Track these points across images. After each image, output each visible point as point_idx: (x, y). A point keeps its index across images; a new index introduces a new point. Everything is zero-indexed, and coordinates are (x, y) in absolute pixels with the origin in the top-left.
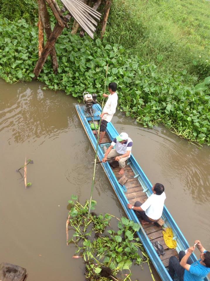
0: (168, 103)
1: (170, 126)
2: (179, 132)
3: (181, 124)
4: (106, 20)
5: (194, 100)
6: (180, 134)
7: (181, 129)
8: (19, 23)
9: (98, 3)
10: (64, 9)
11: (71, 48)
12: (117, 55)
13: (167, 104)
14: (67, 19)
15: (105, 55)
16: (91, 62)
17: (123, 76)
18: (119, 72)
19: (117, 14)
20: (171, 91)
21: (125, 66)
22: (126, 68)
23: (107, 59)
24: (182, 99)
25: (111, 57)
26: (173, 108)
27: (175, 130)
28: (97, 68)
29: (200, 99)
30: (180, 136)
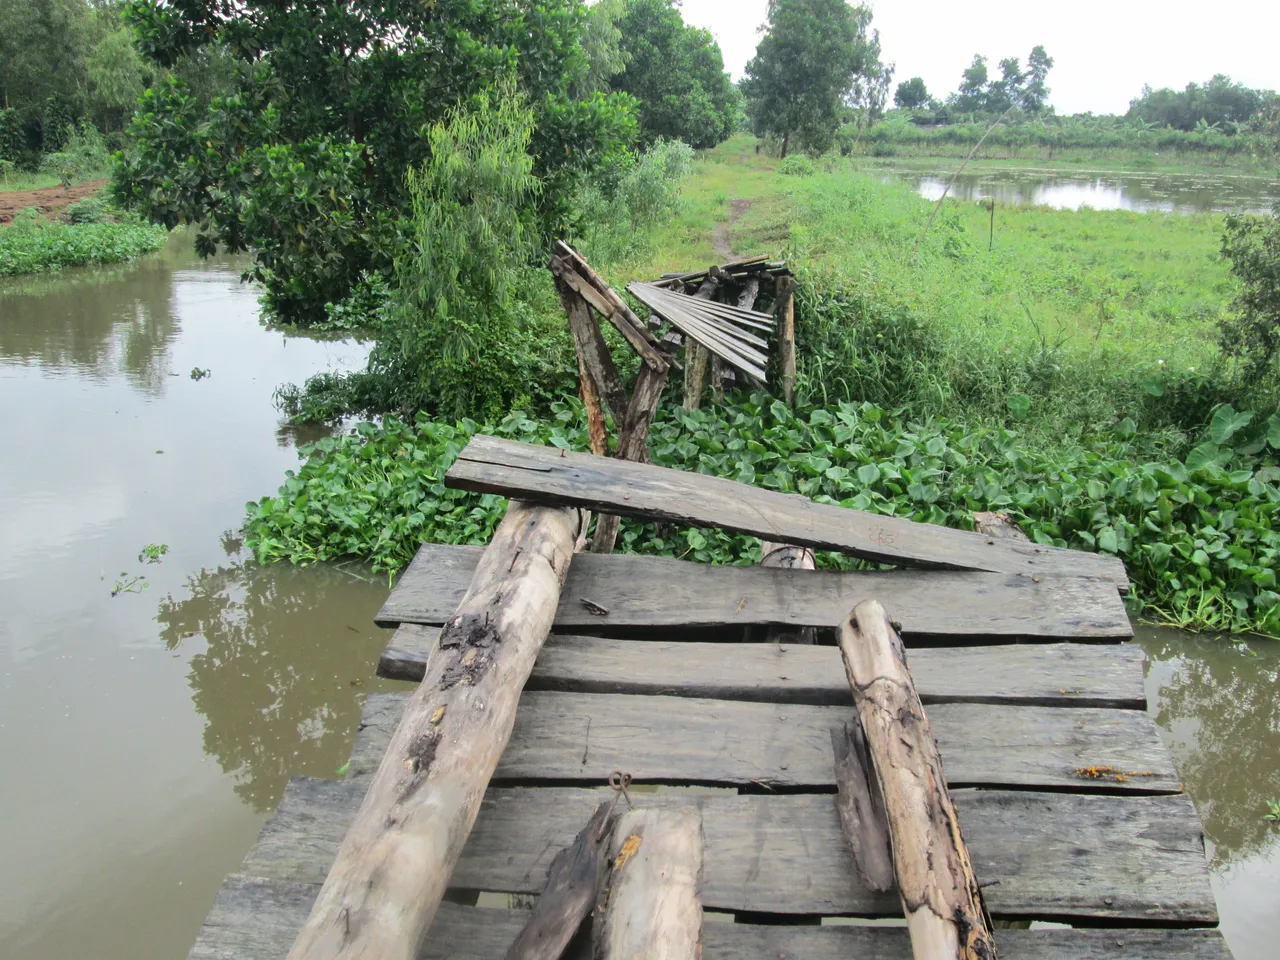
0: (1098, 526)
1: (1138, 605)
2: (1180, 612)
3: (1175, 584)
4: (790, 335)
5: (1191, 496)
6: (1185, 620)
7: (1181, 600)
8: (509, 423)
9: (750, 292)
10: (654, 319)
11: (694, 449)
12: (857, 430)
13: (1095, 533)
14: (671, 344)
15: (818, 440)
16: (777, 471)
17: (902, 483)
18: (883, 475)
19: (821, 313)
20: (1095, 489)
21: (899, 455)
22: (907, 459)
23: (830, 448)
24: (1146, 502)
25: (839, 440)
26: (1123, 539)
27: (1164, 614)
28: (801, 482)
29: (1215, 489)
30: (1188, 626)
